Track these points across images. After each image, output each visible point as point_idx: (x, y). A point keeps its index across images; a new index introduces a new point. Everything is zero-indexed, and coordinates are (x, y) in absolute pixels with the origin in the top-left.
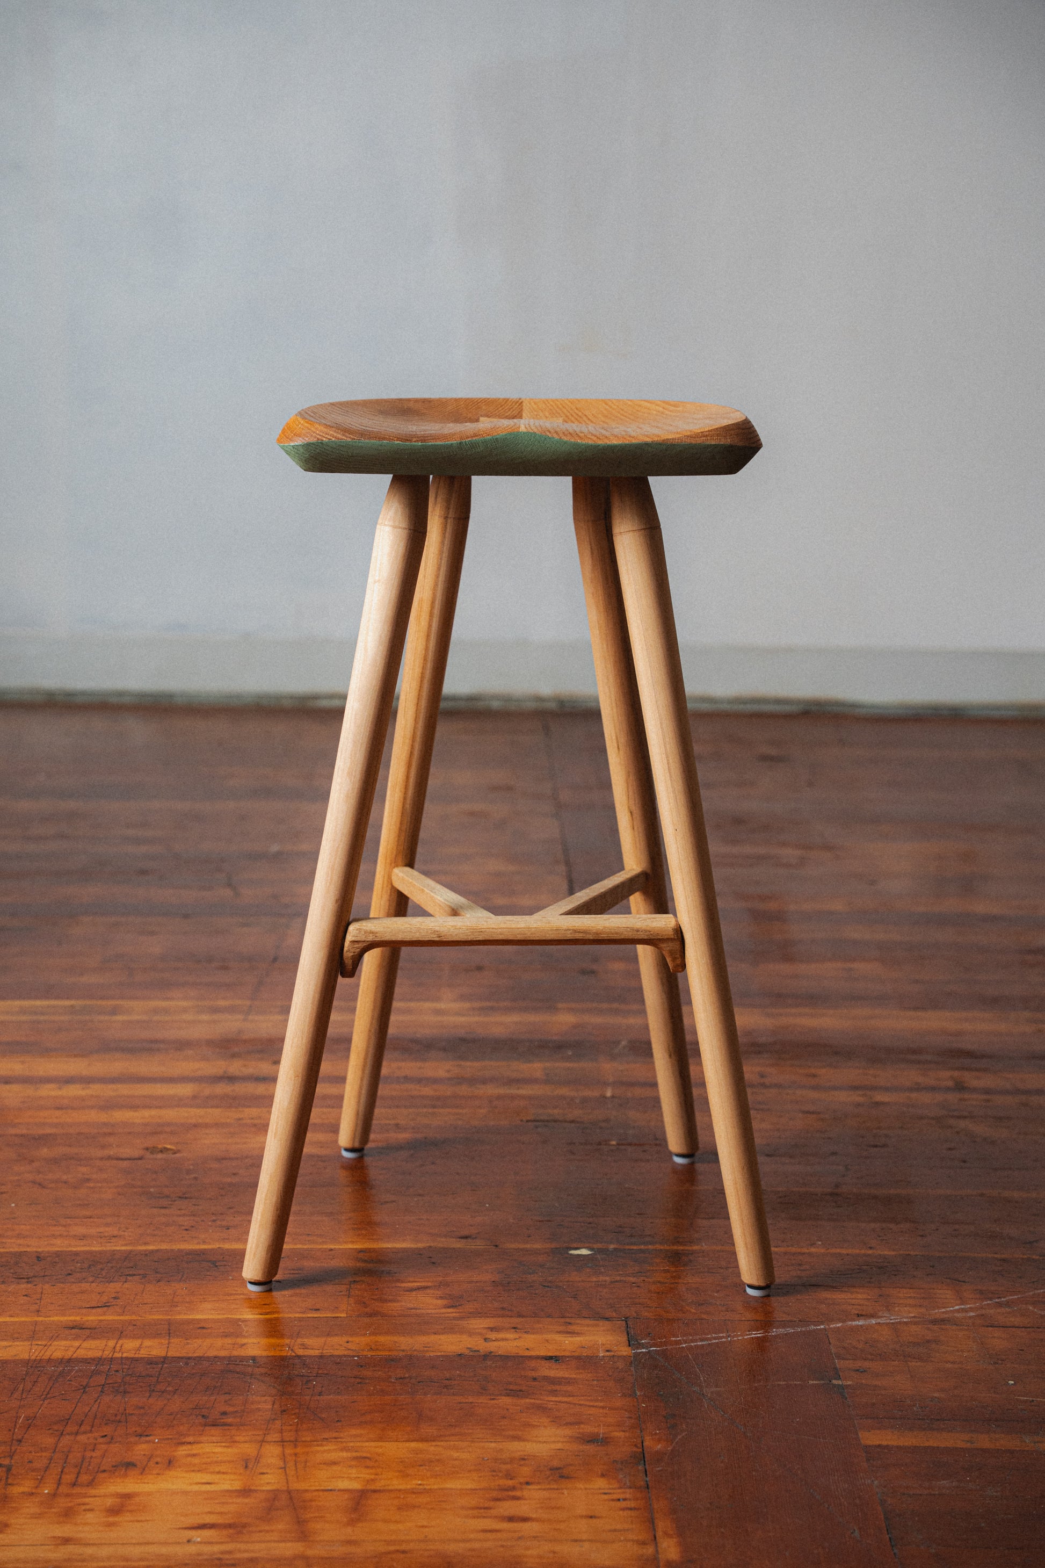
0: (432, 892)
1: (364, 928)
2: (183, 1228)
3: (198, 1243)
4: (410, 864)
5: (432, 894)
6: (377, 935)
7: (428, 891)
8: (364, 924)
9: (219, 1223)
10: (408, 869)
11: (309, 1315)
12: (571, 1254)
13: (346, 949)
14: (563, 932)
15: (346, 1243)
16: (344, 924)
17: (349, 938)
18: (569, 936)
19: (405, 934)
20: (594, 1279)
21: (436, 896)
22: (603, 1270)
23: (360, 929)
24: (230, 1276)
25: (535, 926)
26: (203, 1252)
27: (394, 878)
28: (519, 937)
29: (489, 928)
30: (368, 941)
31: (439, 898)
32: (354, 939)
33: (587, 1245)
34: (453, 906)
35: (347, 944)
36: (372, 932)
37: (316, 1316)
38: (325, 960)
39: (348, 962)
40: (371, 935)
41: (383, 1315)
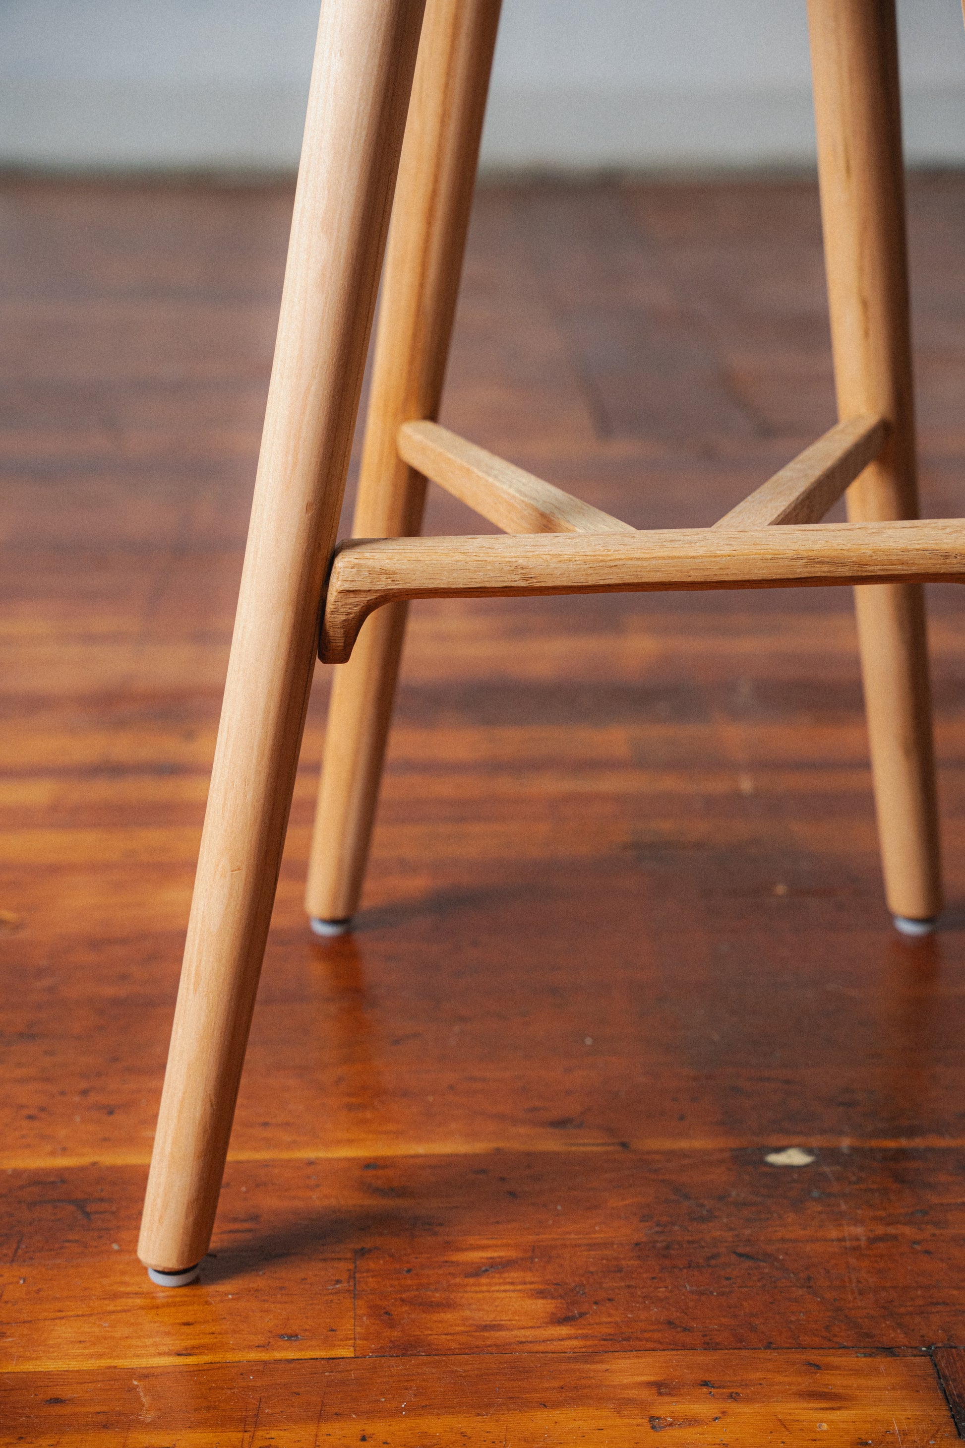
0: (489, 475)
1: (370, 563)
2: (25, 1112)
3: (53, 1153)
4: (432, 415)
5: (491, 480)
6: (397, 577)
7: (480, 474)
8: (367, 555)
9: (93, 1098)
10: (428, 425)
11: (278, 1355)
12: (772, 1165)
13: (329, 607)
14: (787, 562)
15: (338, 1143)
16: (325, 552)
17: (336, 584)
18: (801, 571)
19: (455, 575)
20: (834, 1234)
21: (497, 484)
22: (843, 1207)
23: (359, 566)
24: (115, 1241)
25: (727, 550)
26: (62, 1177)
27: (402, 443)
28: (696, 576)
29: (631, 559)
30: (376, 591)
31: (505, 487)
32: (347, 586)
33: (797, 1140)
34: (542, 509)
35: (332, 596)
36: (384, 572)
37: (291, 1355)
38: (287, 630)
39: (335, 633)
40: (383, 577)
41: (433, 1351)
